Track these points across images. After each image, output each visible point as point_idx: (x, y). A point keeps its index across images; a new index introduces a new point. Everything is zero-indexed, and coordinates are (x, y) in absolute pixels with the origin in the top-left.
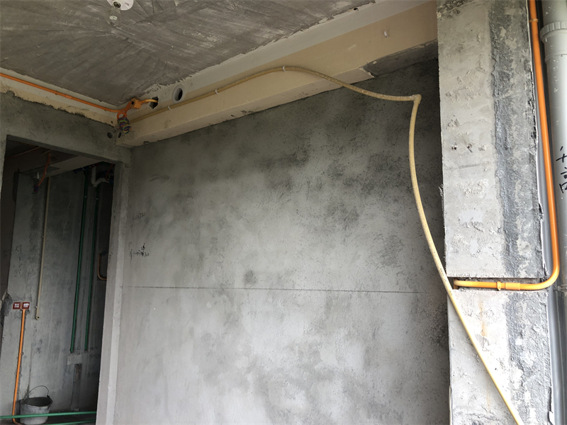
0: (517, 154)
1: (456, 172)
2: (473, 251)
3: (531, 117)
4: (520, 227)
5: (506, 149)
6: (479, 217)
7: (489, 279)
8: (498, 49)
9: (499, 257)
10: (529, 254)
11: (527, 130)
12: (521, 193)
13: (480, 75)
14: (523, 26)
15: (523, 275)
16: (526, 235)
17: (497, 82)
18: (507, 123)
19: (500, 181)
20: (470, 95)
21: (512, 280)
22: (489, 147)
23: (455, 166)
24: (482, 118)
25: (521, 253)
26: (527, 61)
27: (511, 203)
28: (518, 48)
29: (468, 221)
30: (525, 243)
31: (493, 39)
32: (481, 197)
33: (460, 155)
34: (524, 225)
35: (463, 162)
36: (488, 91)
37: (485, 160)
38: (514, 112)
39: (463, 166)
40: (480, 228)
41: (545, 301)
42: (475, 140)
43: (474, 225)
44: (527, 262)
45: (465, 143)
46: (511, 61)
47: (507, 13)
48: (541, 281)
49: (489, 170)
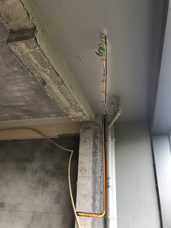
0: (97, 175)
1: (81, 178)
2: (84, 204)
3: (101, 165)
4: (97, 197)
5: (95, 173)
6: (86, 193)
7: (88, 213)
8: (95, 144)
9: (91, 206)
10: (98, 206)
11: (100, 169)
12: (98, 187)
13: (90, 150)
14: (101, 140)
15: (96, 212)
16: (98, 200)
17: (94, 153)
18: (95, 166)
19: (93, 182)
20: (87, 155)
21: (94, 214)
22: (91, 172)
23: (81, 176)
24: (89, 163)
25: (96, 205)
26: (101, 150)
27: (95, 190)
28: (99, 145)
29: (83, 194)
30: (98, 202)
31: (93, 141)
32: (88, 187)
33: (83, 173)
34: (98, 197)
35: (83, 175)
36: (92, 155)
37: (89, 176)
38: (97, 163)
39: (83, 177)
40: (86, 196)
41: (102, 221)
42: (87, 169)
43: (85, 195)
44: (98, 208)
45: (84, 169)
46: (98, 148)
47: (97, 135)
48: (101, 214)
49: (90, 179)
